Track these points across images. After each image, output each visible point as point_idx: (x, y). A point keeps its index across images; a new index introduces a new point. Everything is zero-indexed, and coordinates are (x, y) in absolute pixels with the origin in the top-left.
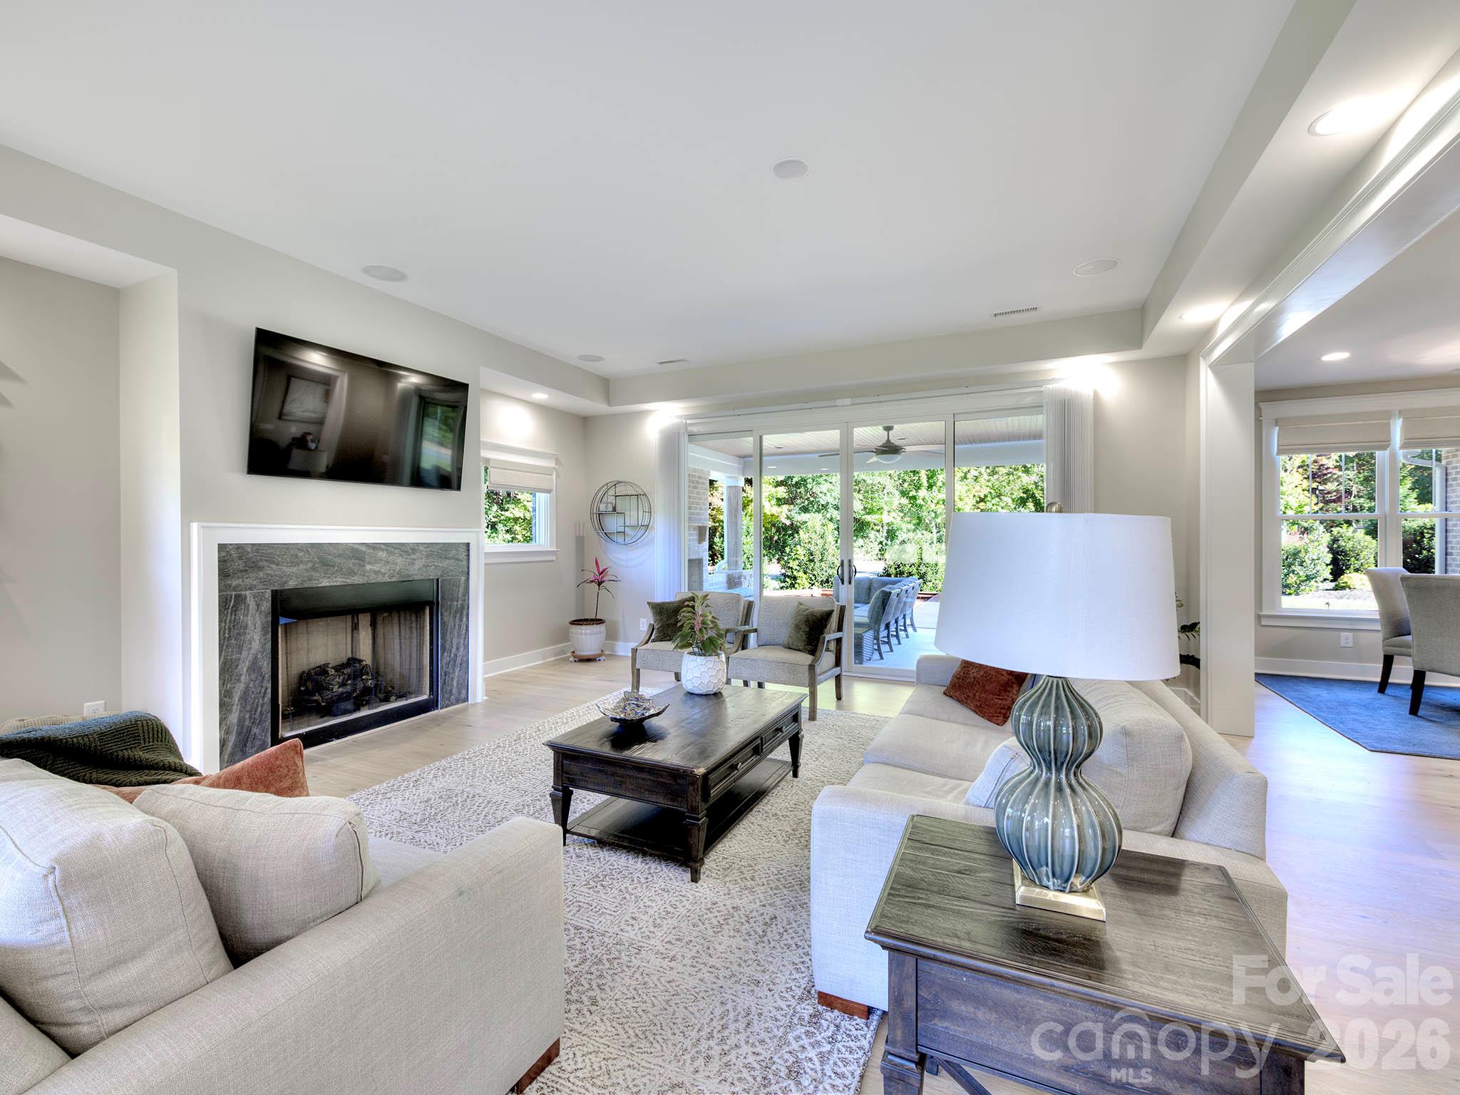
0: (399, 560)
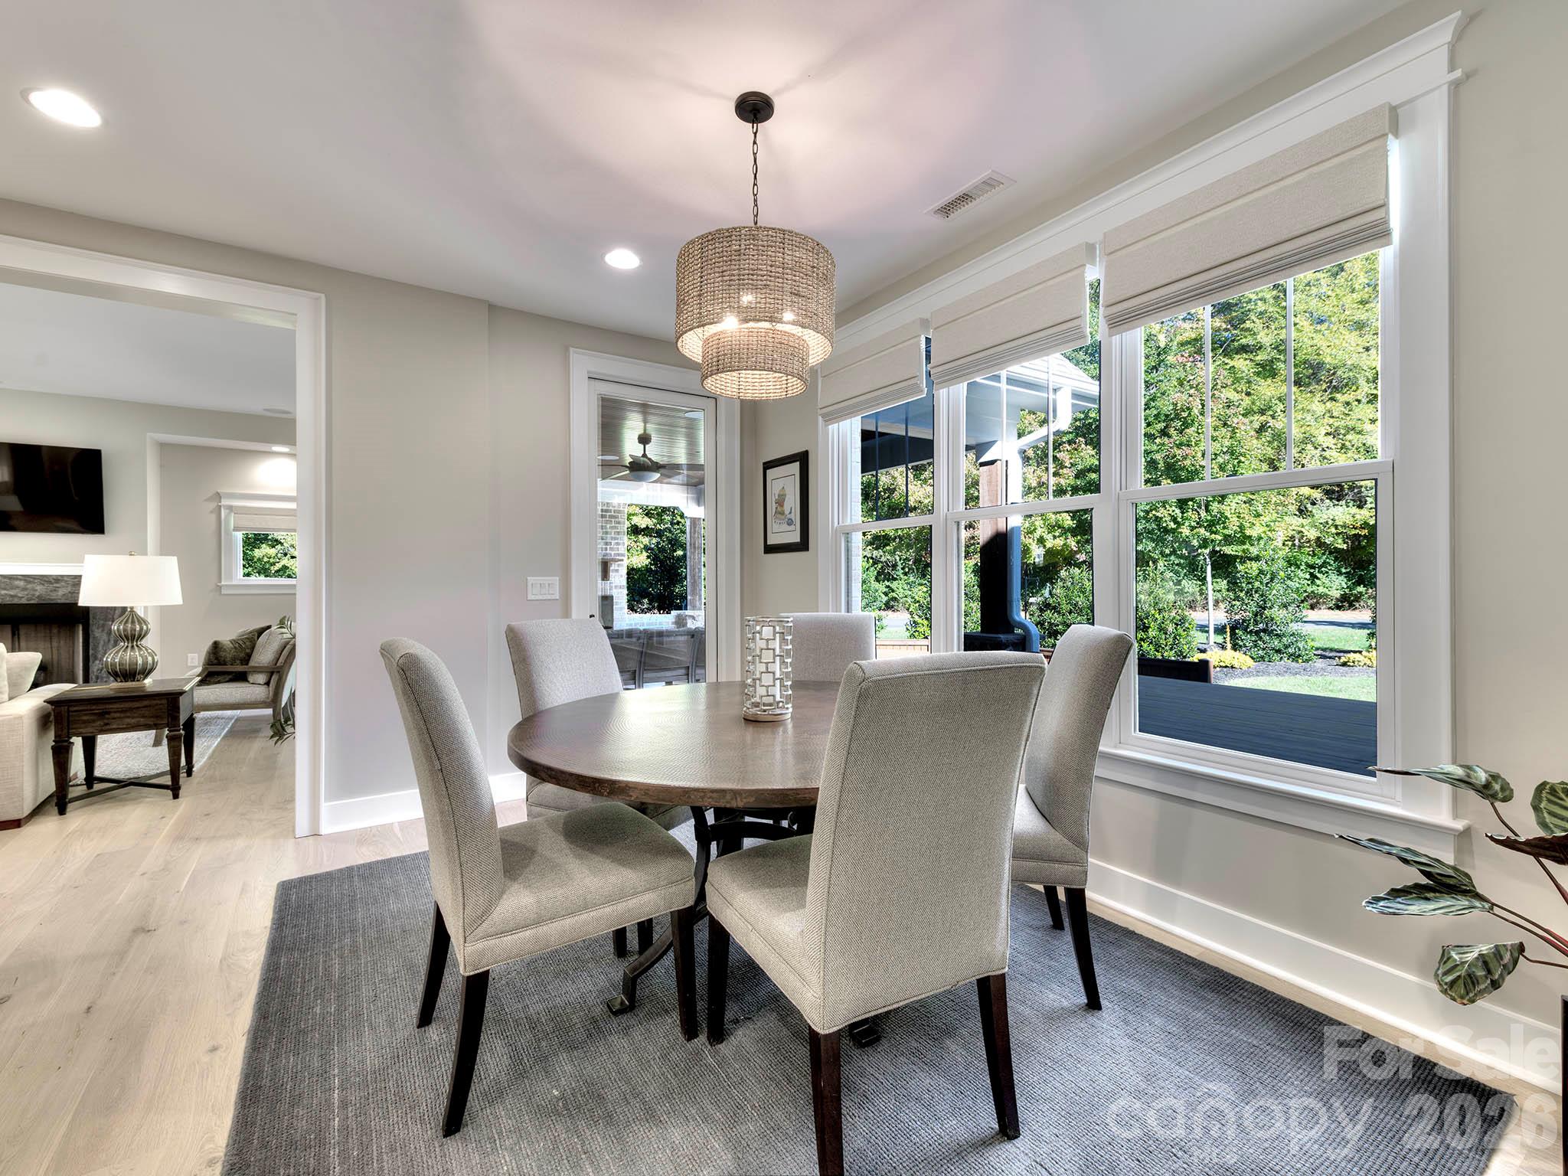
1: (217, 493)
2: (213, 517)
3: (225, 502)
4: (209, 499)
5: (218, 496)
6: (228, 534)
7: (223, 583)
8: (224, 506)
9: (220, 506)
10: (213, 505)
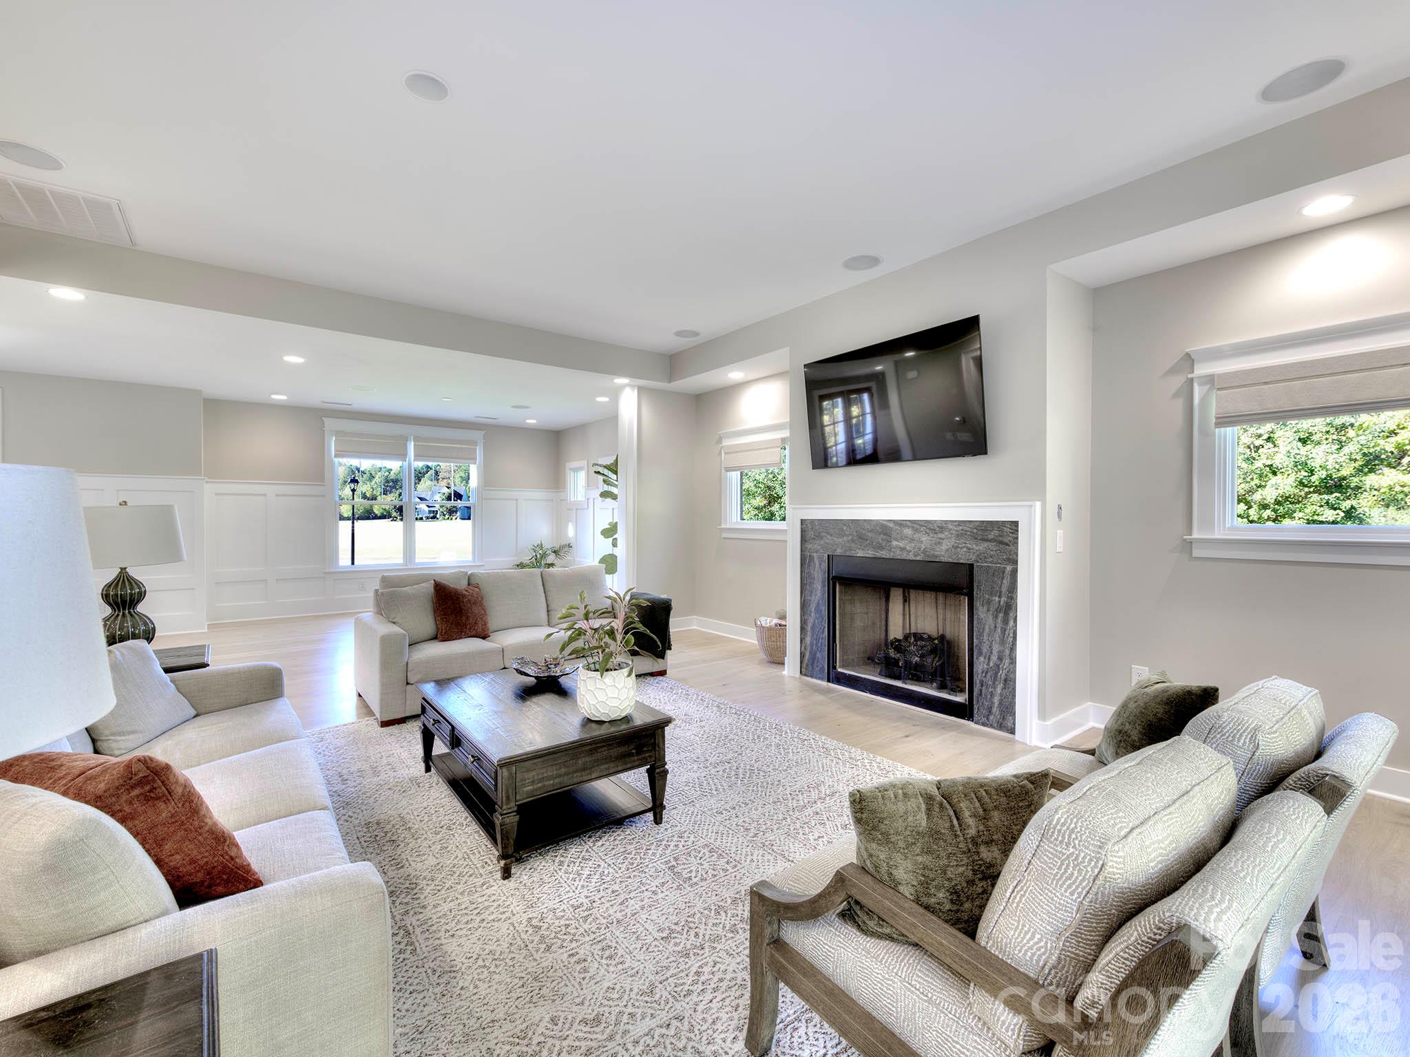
0: (925, 538)
1: (1188, 355)
2: (1179, 404)
3: (1201, 370)
4: (1173, 371)
5: (1189, 361)
6: (1206, 434)
7: (1196, 535)
8: (1200, 377)
9: (1192, 380)
10: (1178, 381)
